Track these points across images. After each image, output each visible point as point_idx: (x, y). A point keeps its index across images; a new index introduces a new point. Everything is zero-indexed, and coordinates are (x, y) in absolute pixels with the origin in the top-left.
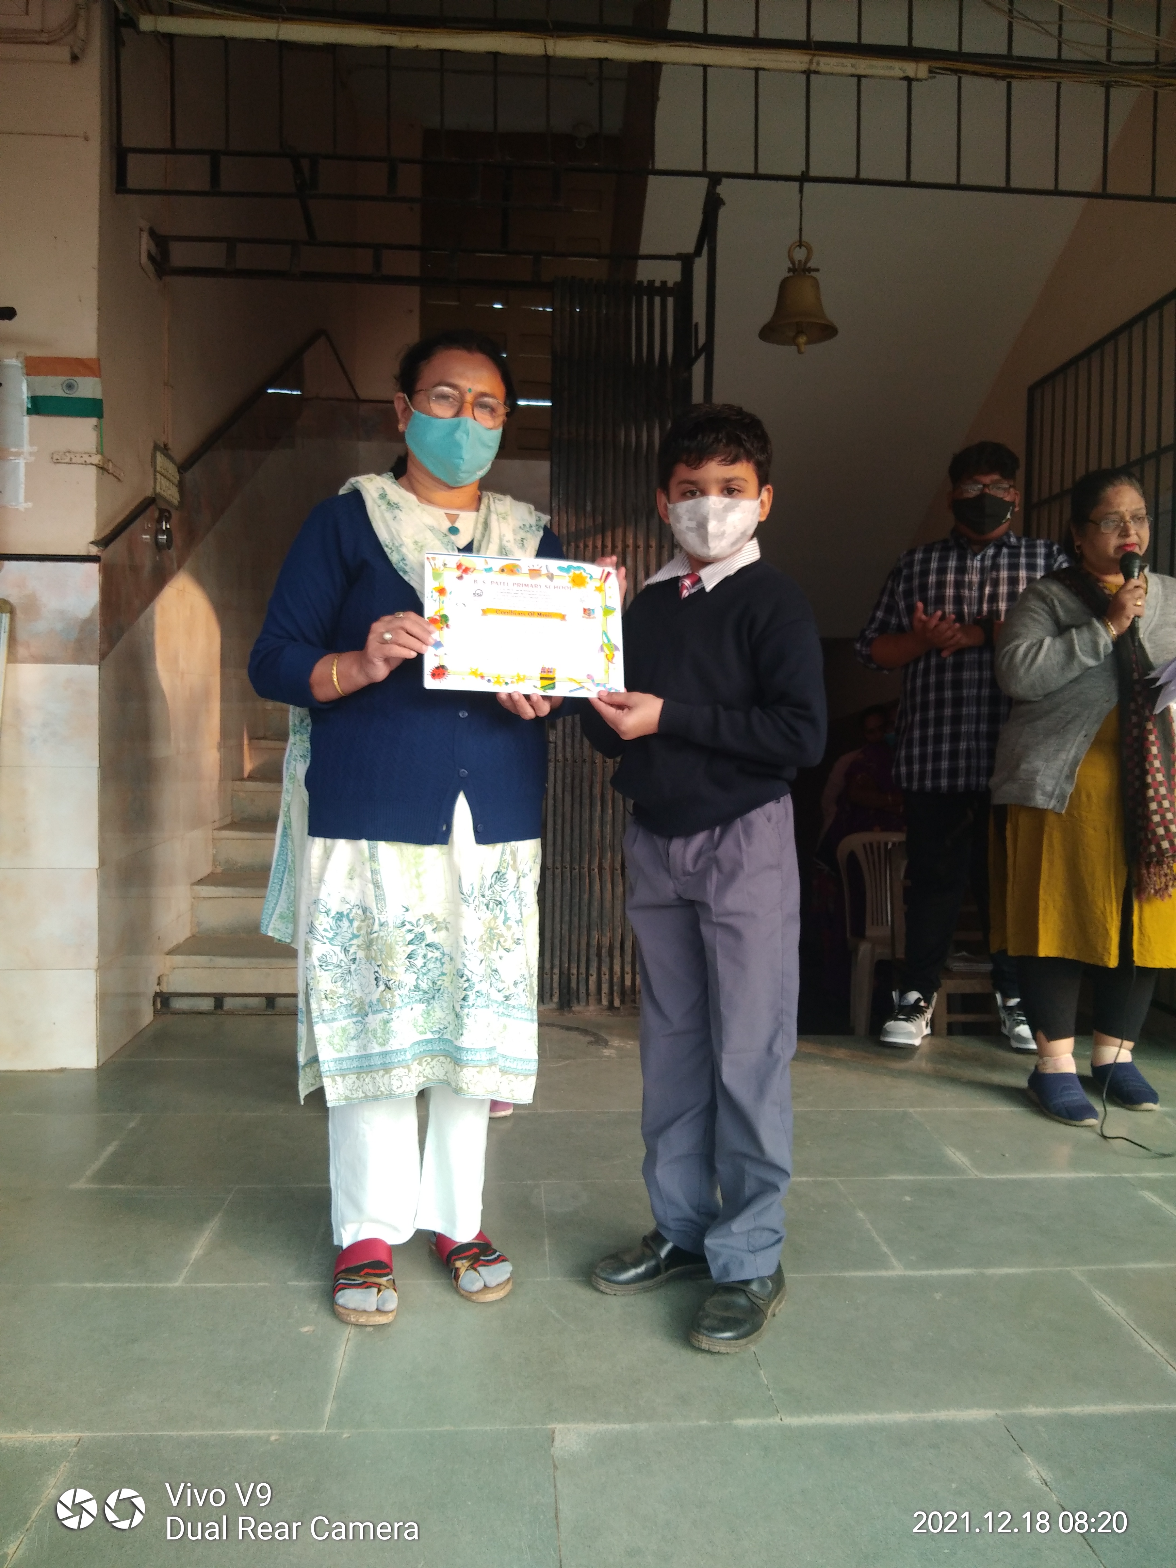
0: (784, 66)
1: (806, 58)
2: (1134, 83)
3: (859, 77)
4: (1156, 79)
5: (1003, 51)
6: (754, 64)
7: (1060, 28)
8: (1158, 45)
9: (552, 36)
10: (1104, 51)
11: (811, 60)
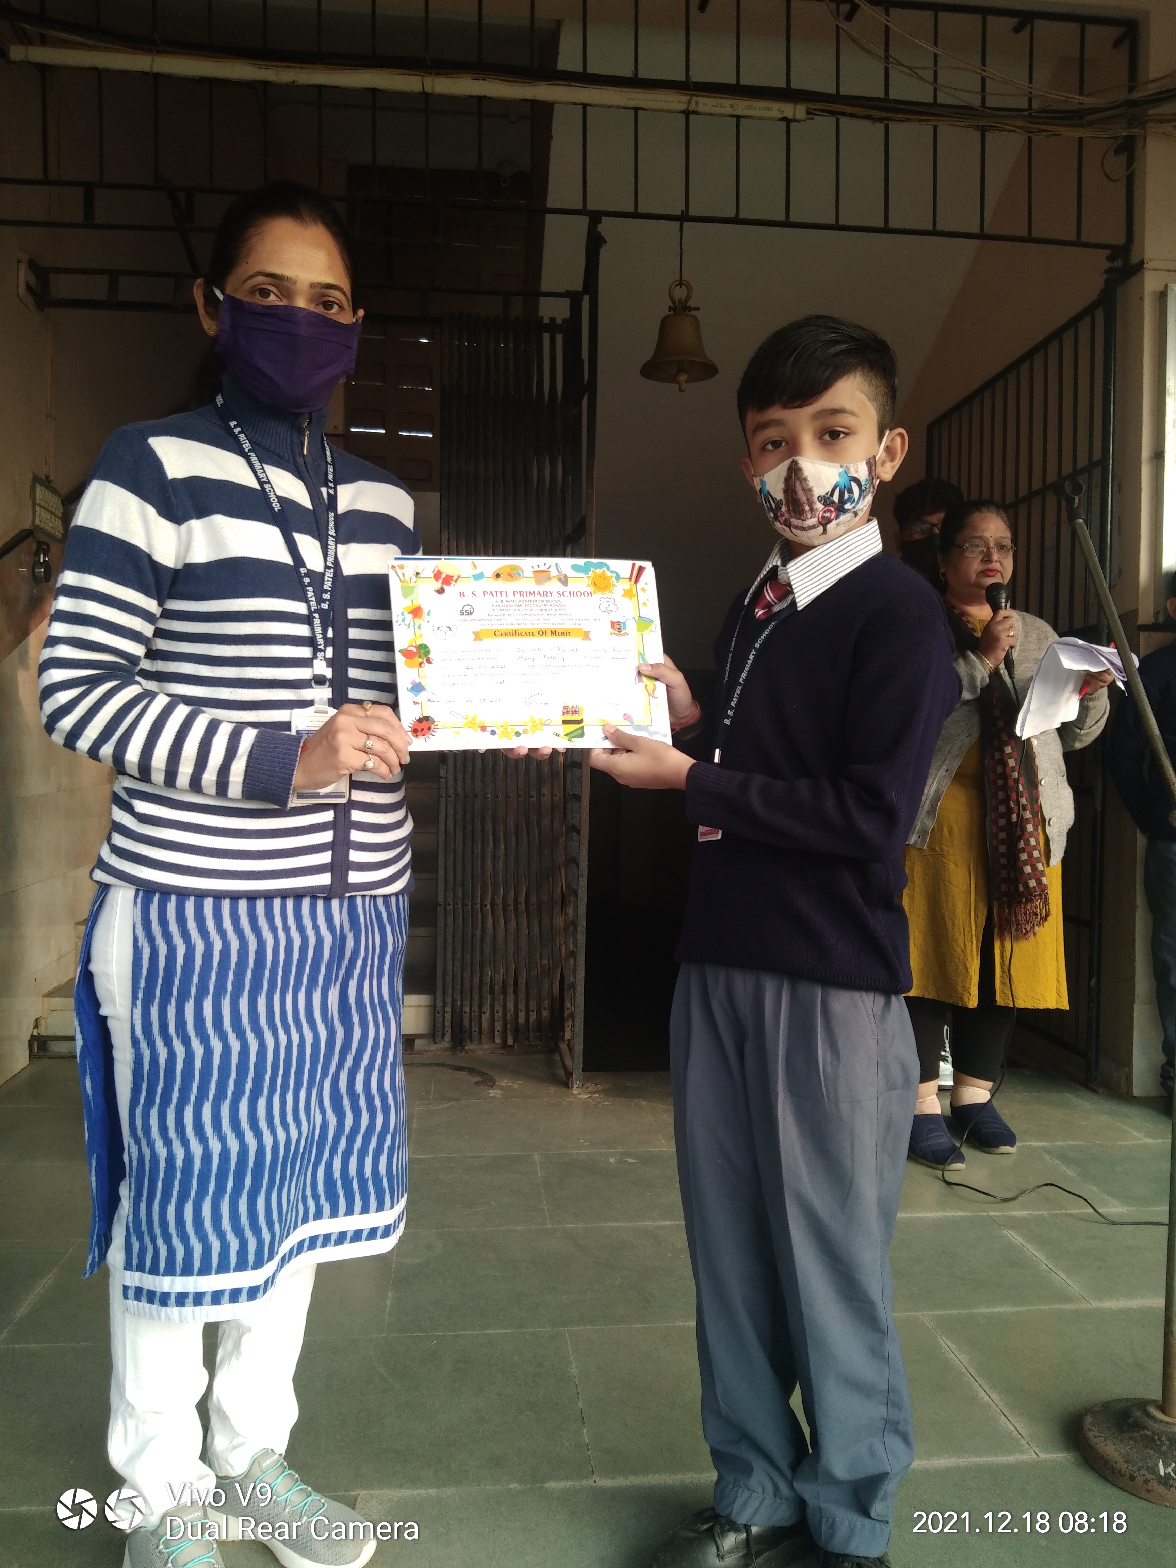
0: (663, 106)
1: (685, 99)
2: (1008, 127)
3: (738, 118)
4: (1030, 125)
5: (881, 94)
6: (633, 104)
7: (936, 73)
8: (1030, 93)
9: (430, 74)
10: (979, 97)
11: (690, 101)
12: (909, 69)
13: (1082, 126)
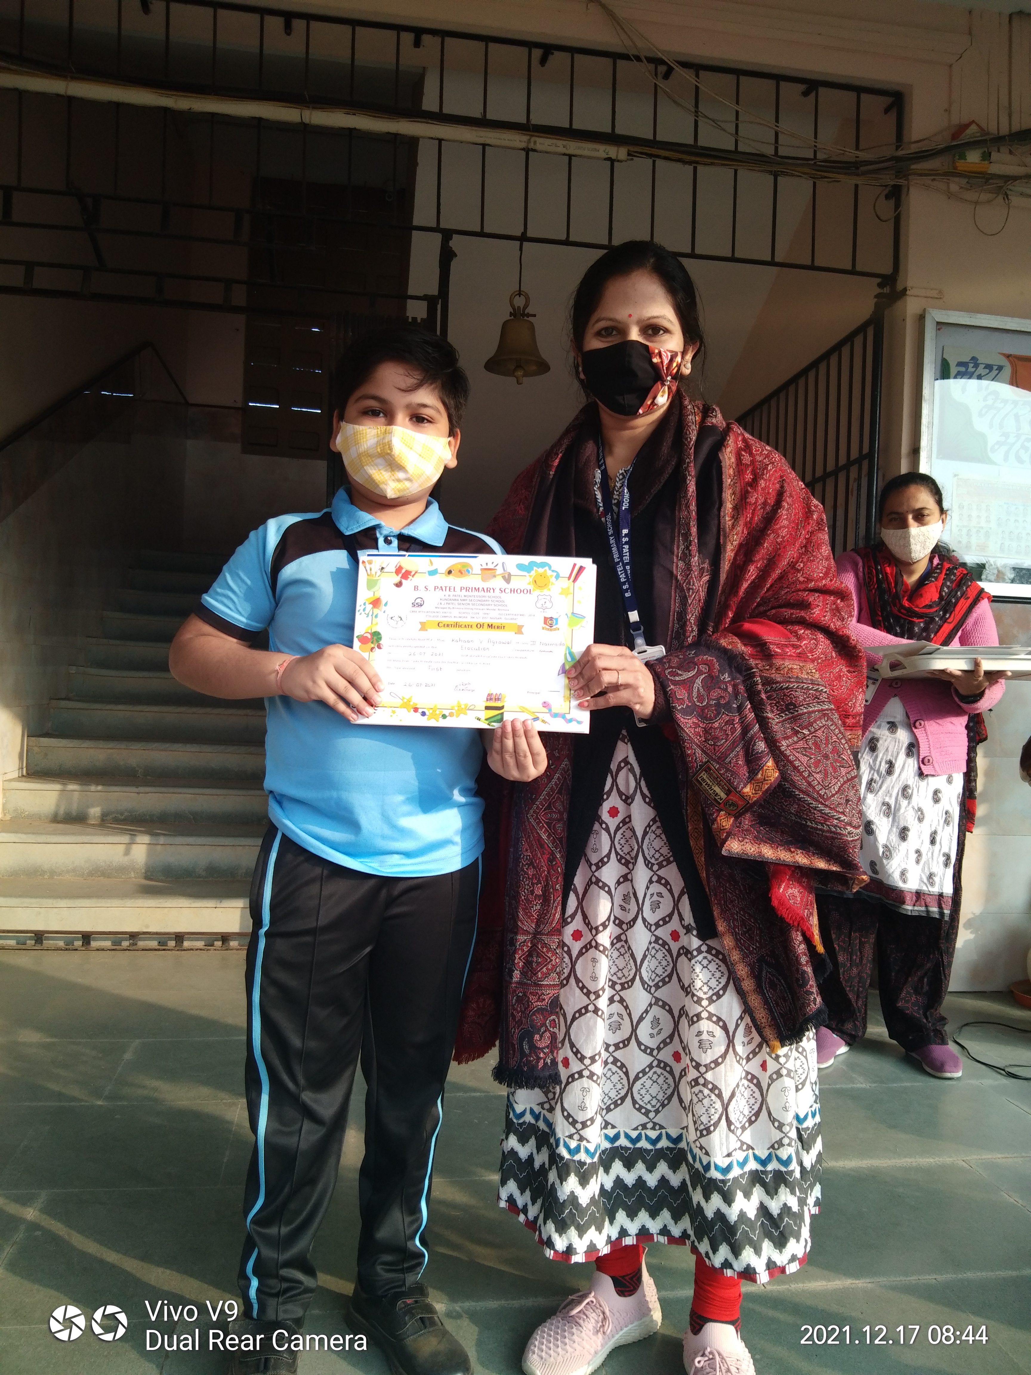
0: (506, 143)
1: (525, 138)
2: (797, 173)
3: (570, 156)
4: (814, 172)
5: (691, 141)
6: (481, 141)
7: (737, 126)
8: (815, 146)
9: (309, 107)
10: (773, 147)
11: (529, 140)
12: (713, 121)
13: (858, 175)
